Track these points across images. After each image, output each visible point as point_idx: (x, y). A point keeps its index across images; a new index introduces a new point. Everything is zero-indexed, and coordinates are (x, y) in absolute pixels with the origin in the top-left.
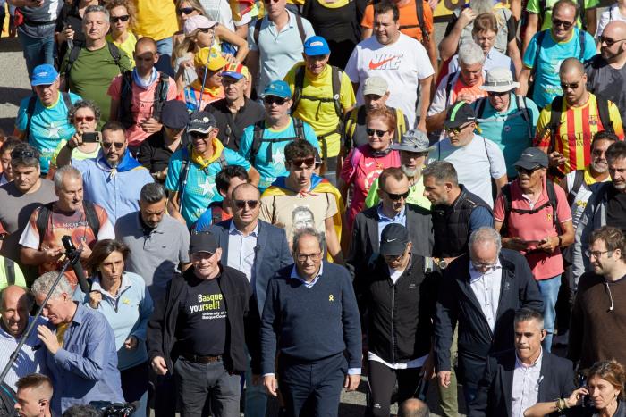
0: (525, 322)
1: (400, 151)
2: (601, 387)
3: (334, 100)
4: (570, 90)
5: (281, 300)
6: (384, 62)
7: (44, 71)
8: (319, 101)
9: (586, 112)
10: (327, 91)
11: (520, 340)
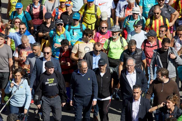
0: (136, 89)
1: (112, 31)
2: (169, 103)
3: (95, 14)
4: (157, 14)
5: (75, 79)
6: (103, 4)
7: (19, 4)
8: (91, 14)
9: (160, 21)
10: (93, 11)
11: (135, 94)
